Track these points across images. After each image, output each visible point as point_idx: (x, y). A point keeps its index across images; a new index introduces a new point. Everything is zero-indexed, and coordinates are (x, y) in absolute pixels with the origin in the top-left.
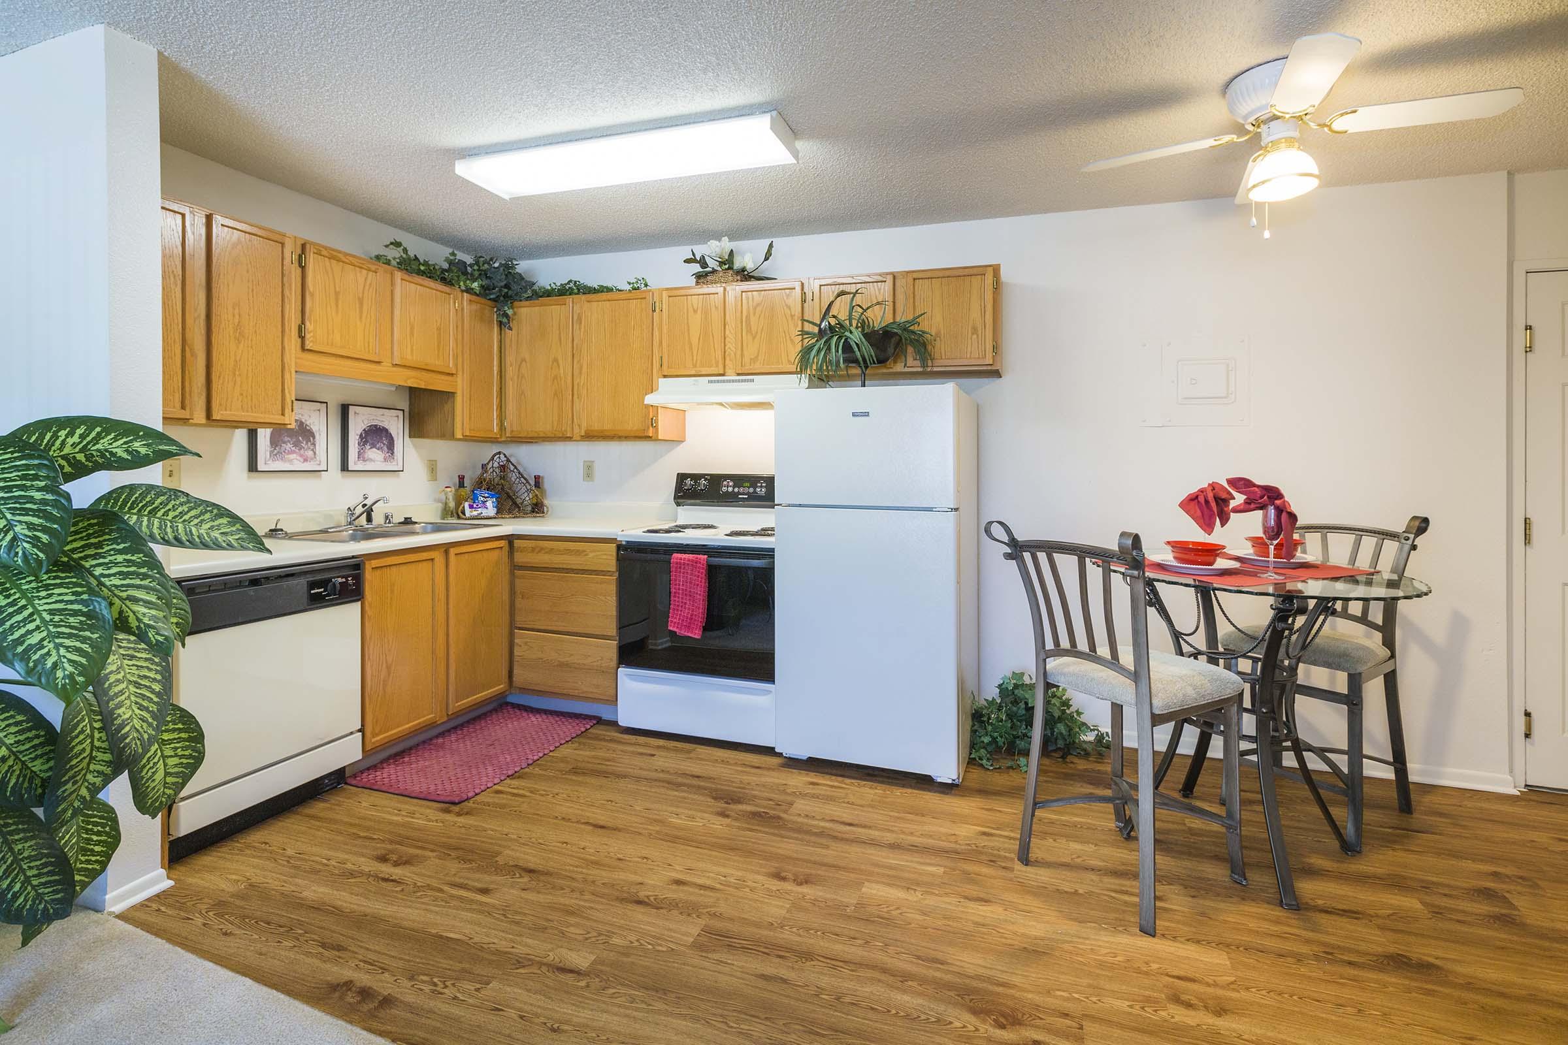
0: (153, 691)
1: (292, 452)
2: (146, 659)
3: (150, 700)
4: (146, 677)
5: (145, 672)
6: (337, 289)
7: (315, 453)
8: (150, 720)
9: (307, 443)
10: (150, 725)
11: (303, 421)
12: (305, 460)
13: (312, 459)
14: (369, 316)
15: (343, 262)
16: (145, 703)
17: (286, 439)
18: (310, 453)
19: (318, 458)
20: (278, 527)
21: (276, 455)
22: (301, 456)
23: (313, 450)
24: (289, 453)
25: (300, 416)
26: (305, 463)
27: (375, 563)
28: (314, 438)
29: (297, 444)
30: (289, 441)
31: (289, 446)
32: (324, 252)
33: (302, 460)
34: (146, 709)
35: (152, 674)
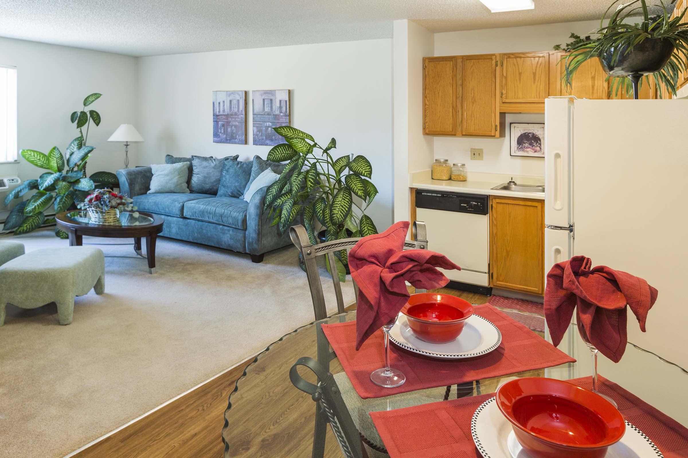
0: (345, 210)
1: (528, 148)
2: (347, 201)
3: (344, 211)
4: (345, 205)
5: (346, 204)
6: (520, 71)
7: (541, 149)
8: (343, 216)
9: (536, 144)
10: (342, 218)
11: (534, 133)
12: (536, 152)
13: (539, 151)
14: (540, 80)
15: (524, 57)
16: (342, 212)
17: (525, 141)
18: (538, 148)
19: (542, 151)
21: (520, 149)
22: (533, 149)
23: (539, 147)
24: (527, 148)
25: (533, 131)
26: (535, 153)
28: (540, 141)
29: (531, 144)
30: (527, 143)
31: (527, 145)
32: (513, 56)
33: (534, 152)
34: (342, 213)
35: (347, 205)
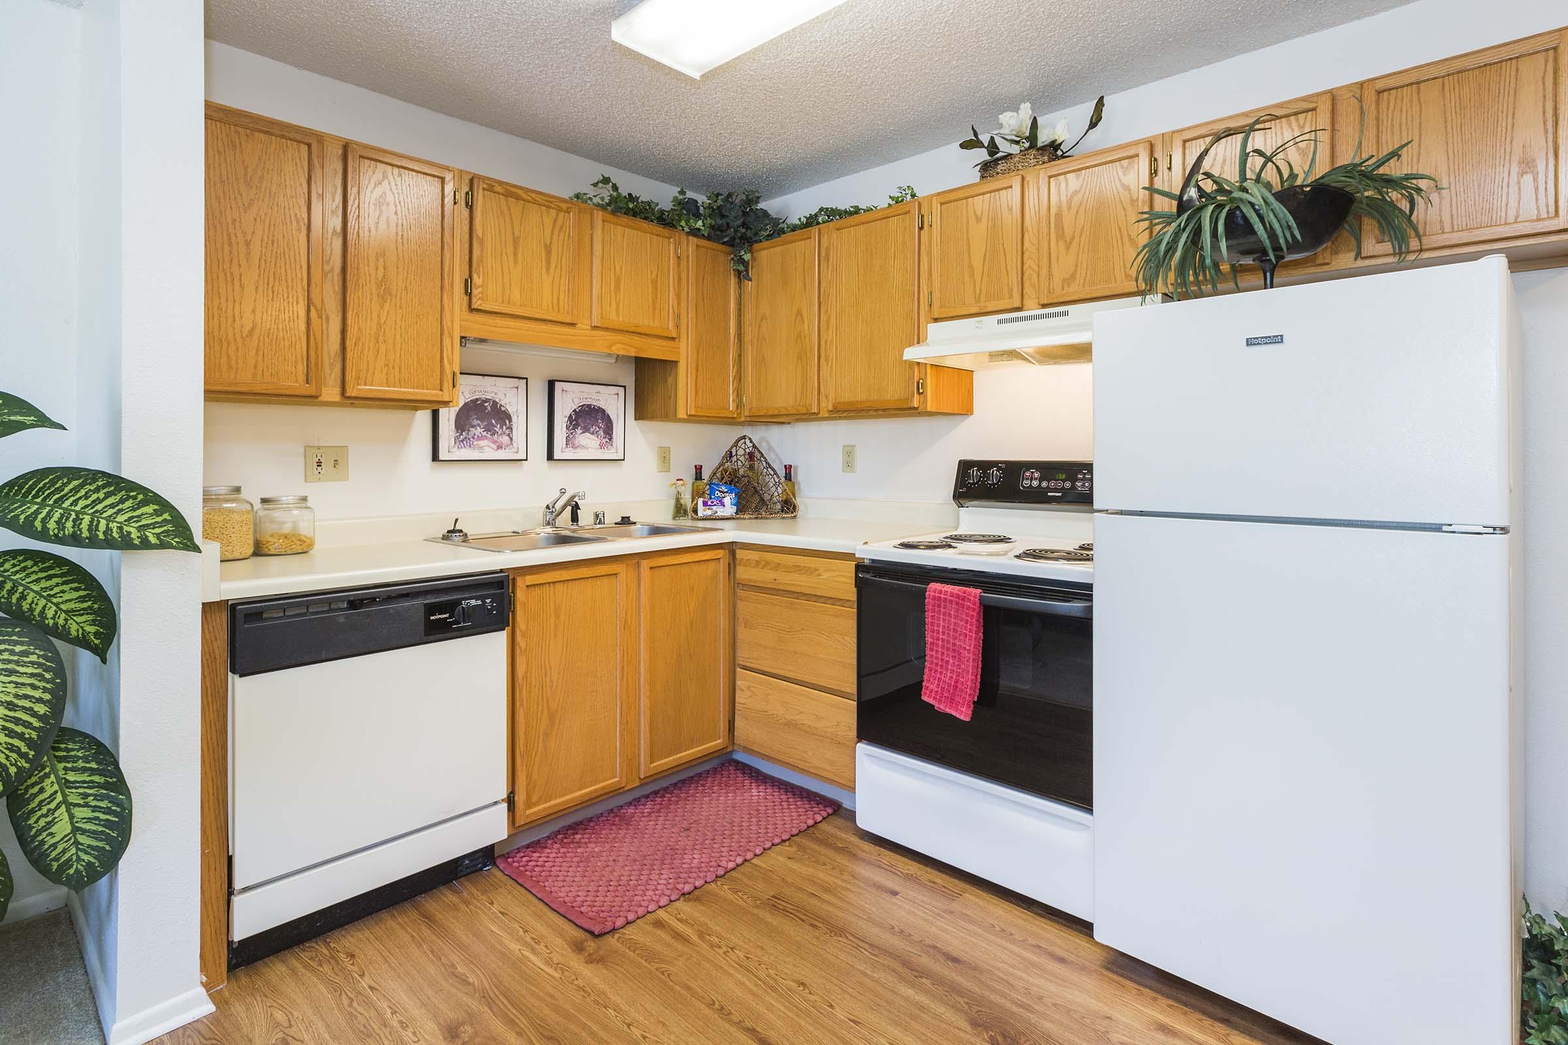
0: (34, 714)
1: (480, 438)
2: (32, 675)
3: (28, 725)
5: (29, 691)
6: (517, 234)
7: (511, 439)
8: (24, 749)
9: (501, 427)
10: (24, 756)
11: (497, 400)
12: (500, 447)
13: (507, 446)
14: (559, 267)
15: (524, 200)
16: (19, 729)
17: (476, 422)
18: (505, 439)
19: (515, 444)
20: (458, 527)
21: (462, 441)
22: (495, 442)
23: (509, 435)
24: (479, 438)
25: (493, 395)
26: (499, 450)
27: (530, 579)
28: (510, 421)
29: (489, 429)
30: (479, 425)
31: (478, 431)
32: (498, 188)
33: (495, 446)
34: (21, 736)
